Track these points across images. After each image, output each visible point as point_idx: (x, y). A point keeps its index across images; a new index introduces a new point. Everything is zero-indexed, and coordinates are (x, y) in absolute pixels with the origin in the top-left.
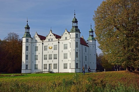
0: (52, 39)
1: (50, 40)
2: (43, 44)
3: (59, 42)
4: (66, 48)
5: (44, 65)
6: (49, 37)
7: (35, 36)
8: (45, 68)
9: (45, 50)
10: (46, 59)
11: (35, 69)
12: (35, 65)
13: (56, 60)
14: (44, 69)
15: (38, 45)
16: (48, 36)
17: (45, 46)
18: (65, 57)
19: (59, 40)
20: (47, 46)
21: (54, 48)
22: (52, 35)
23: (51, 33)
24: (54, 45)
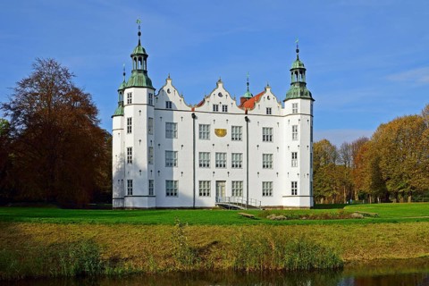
0: (225, 108)
1: (220, 109)
2: (194, 117)
3: (247, 120)
4: (267, 138)
5: (200, 182)
6: (214, 99)
7: (165, 89)
8: (204, 193)
9: (200, 137)
10: (204, 165)
11: (168, 194)
12: (167, 181)
13: (238, 170)
14: (201, 194)
15: (176, 117)
16: (212, 95)
17: (200, 125)
18: (267, 165)
19: (249, 112)
20: (208, 126)
21: (233, 135)
22: (224, 93)
23: (220, 89)
24: (233, 127)
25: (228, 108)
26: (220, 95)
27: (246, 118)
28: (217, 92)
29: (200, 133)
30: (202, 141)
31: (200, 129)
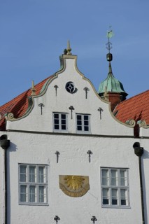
0: (83, 122)
1: (72, 125)
6: (54, 100)
9: (22, 198)
16: (51, 87)
17: (22, 167)
19: (142, 132)
20: (42, 167)
21: (104, 190)
22: (80, 83)
23: (71, 73)
24: (104, 170)
25: (92, 121)
26: (70, 88)
27: (136, 145)
28: (61, 81)
29: (23, 187)
30: (26, 209)
31: (22, 178)
